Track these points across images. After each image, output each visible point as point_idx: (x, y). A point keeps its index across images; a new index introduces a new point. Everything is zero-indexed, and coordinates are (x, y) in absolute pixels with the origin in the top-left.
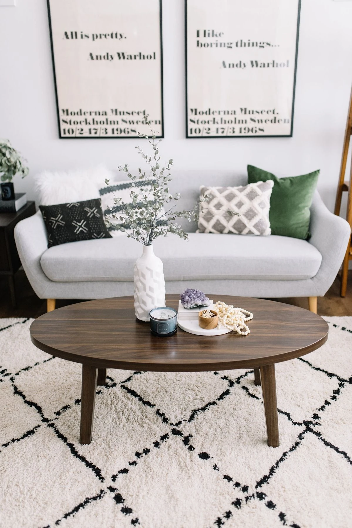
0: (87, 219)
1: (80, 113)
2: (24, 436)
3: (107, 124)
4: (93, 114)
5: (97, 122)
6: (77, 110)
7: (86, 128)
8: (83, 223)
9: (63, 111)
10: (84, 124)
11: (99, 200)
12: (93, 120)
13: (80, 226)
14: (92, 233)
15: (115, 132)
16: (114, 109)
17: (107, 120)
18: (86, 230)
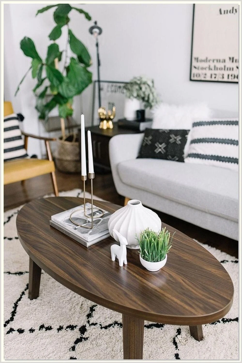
0: (168, 143)
1: (206, 60)
2: (16, 274)
3: (225, 70)
4: (215, 61)
5: (217, 68)
6: (204, 58)
7: (209, 73)
8: (163, 145)
9: (195, 58)
10: (207, 69)
11: (188, 132)
12: (215, 66)
13: (161, 148)
14: (168, 155)
15: (230, 77)
16: (231, 57)
17: (225, 66)
18: (163, 151)
